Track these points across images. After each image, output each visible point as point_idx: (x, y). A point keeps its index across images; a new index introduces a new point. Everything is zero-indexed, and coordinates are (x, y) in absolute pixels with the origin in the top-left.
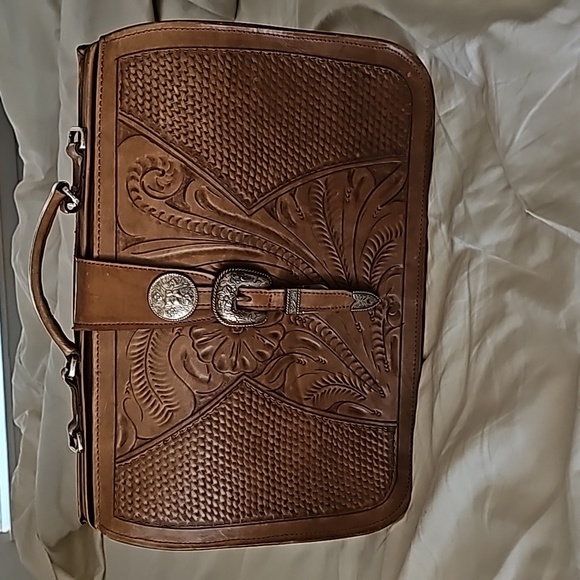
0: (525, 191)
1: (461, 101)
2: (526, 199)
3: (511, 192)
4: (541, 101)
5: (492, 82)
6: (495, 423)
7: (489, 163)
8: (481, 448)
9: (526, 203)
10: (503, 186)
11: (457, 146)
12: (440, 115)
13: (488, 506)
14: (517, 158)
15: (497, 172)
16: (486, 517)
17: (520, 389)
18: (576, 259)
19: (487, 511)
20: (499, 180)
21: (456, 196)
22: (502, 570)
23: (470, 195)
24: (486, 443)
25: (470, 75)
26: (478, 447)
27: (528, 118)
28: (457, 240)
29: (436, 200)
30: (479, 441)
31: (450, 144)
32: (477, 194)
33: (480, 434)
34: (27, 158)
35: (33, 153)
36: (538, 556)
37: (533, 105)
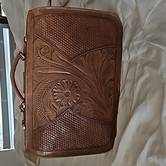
0: (149, 36)
1: (131, 13)
2: (149, 39)
3: (145, 38)
4: (153, 10)
5: (138, 6)
6: (141, 105)
7: (139, 30)
8: (138, 113)
9: (149, 40)
10: (143, 36)
11: (130, 27)
12: (125, 18)
13: (140, 130)
14: (146, 27)
15: (141, 32)
16: (140, 133)
17: (148, 95)
18: (162, 54)
19: (140, 132)
20: (142, 35)
21: (130, 41)
22: (144, 148)
23: (134, 40)
24: (139, 111)
25: (133, 5)
26: (137, 113)
27: (149, 15)
28: (131, 54)
29: (125, 43)
30: (137, 111)
31: (129, 26)
32: (136, 40)
33: (137, 109)
34: (17, 43)
35: (18, 41)
36: (154, 144)
37: (150, 11)
